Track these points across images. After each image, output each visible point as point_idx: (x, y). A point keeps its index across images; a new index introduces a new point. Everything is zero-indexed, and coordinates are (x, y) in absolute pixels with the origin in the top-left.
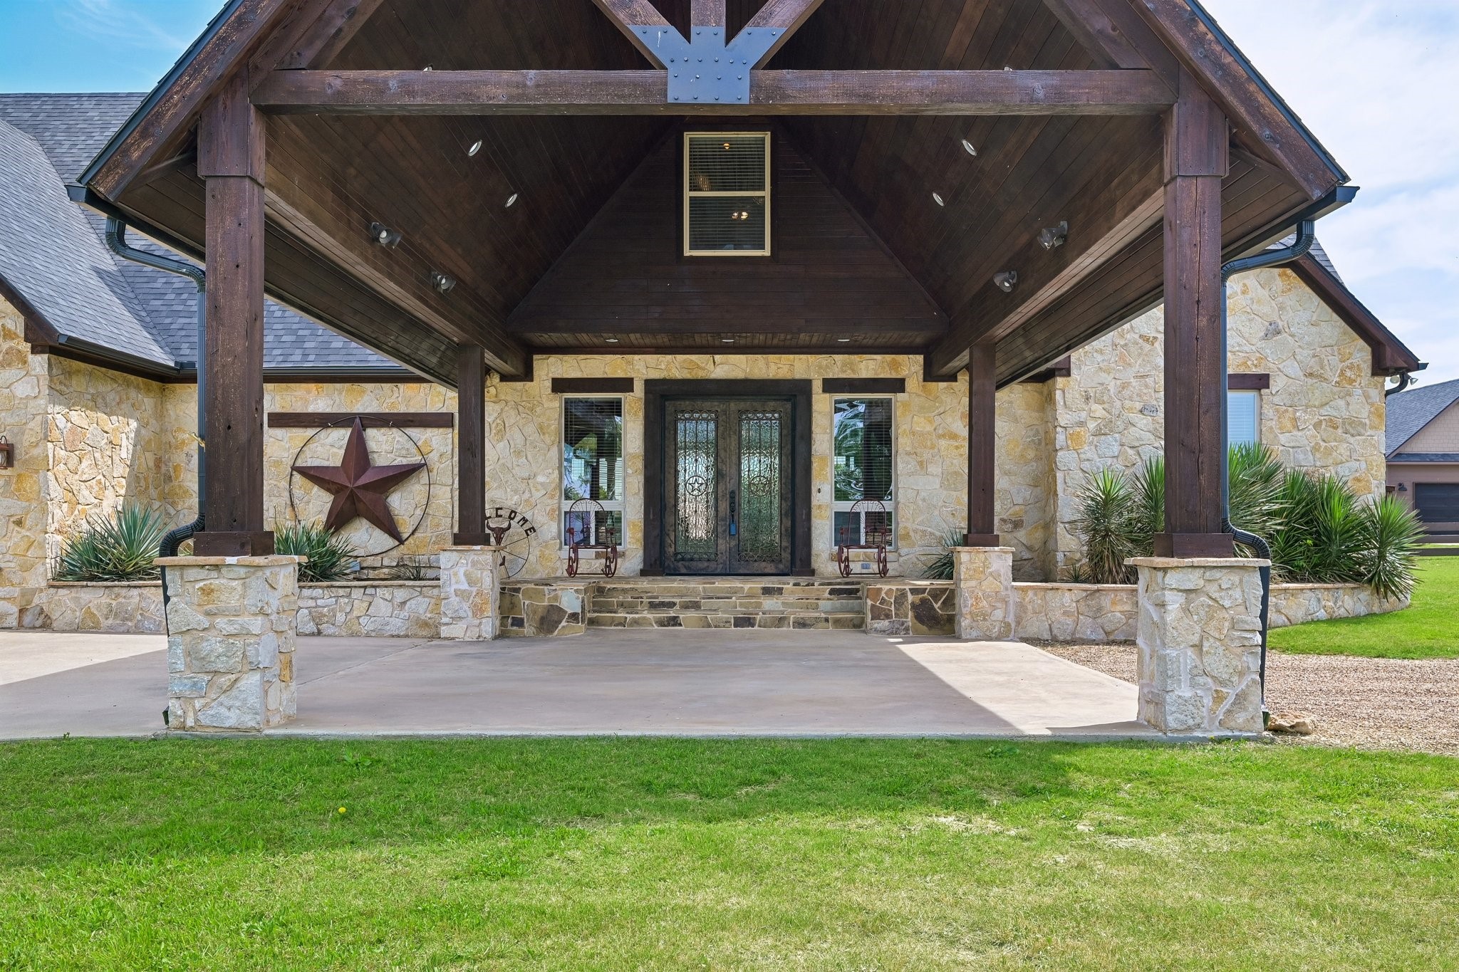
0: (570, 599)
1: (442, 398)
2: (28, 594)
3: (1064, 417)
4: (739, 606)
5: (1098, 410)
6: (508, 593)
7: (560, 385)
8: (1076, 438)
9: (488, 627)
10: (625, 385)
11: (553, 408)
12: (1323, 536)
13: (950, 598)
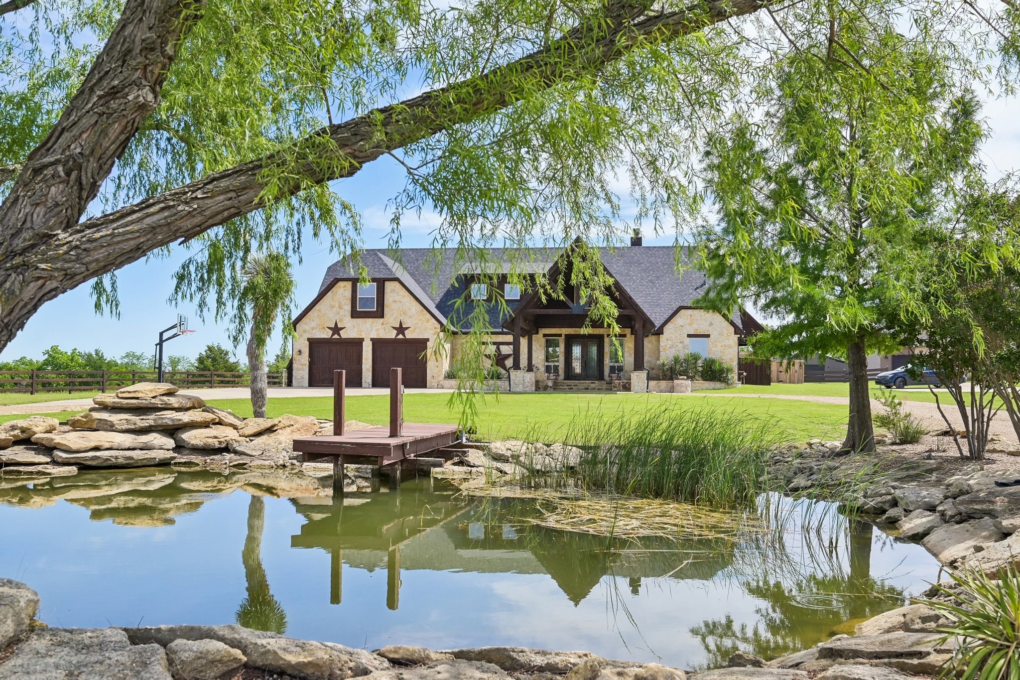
0: (550, 384)
1: (509, 338)
2: (439, 381)
3: (662, 344)
4: (586, 386)
5: (670, 342)
6: (537, 382)
7: (545, 335)
8: (664, 349)
9: (534, 389)
10: (560, 335)
11: (543, 340)
12: (713, 372)
13: (630, 384)
